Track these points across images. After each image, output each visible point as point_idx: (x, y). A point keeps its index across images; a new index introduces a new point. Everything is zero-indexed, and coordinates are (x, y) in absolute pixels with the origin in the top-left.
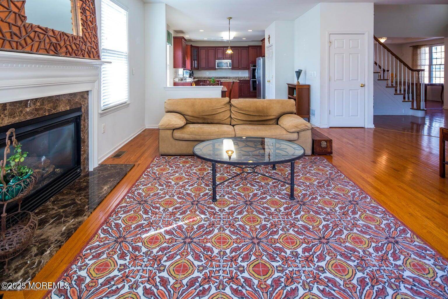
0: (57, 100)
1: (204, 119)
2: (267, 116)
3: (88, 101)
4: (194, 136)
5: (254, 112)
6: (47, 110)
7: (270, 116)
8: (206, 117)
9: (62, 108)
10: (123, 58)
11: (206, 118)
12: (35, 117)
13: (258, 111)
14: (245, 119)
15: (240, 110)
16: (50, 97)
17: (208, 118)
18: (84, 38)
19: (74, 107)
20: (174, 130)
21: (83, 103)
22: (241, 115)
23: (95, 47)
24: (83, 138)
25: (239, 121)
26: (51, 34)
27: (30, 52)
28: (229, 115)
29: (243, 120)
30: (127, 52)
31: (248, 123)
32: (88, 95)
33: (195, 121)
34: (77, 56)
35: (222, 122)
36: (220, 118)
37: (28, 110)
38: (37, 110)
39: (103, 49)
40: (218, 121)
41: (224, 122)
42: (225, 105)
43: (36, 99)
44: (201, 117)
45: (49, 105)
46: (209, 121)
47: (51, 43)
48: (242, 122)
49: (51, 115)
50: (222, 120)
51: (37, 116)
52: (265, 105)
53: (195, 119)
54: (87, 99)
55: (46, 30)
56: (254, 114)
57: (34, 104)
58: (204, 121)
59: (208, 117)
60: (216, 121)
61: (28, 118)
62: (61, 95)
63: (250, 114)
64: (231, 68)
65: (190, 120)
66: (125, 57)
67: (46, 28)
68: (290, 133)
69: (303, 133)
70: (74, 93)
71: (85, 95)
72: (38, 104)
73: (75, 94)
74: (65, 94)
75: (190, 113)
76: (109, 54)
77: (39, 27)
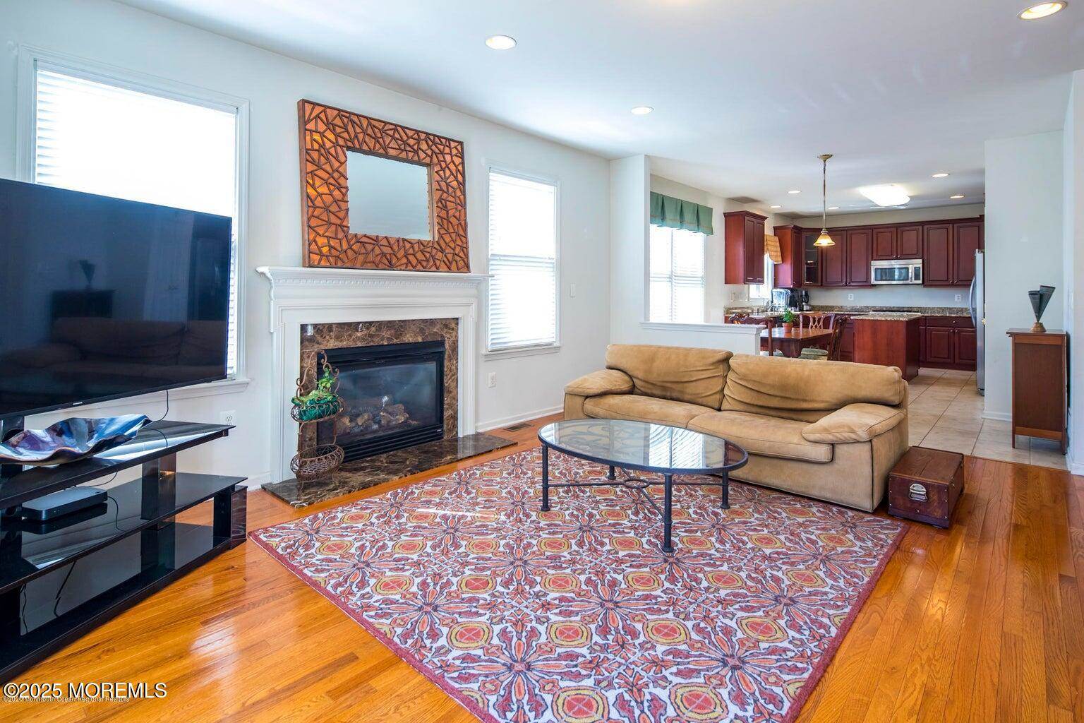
0: (402, 326)
1: (664, 388)
2: (805, 401)
3: (457, 333)
4: (613, 414)
5: (773, 386)
6: (385, 338)
7: (813, 401)
8: (669, 385)
9: (409, 338)
10: (542, 267)
11: (668, 387)
12: (368, 345)
13: (784, 387)
14: (748, 401)
15: (741, 379)
16: (389, 322)
17: (671, 388)
18: (442, 242)
19: (430, 339)
20: (587, 397)
21: (448, 336)
22: (743, 390)
23: (462, 254)
24: (446, 385)
25: (737, 403)
26: (384, 243)
27: (335, 266)
28: (719, 388)
29: (745, 403)
30: (554, 257)
31: (754, 410)
32: (457, 324)
33: (649, 391)
34: (425, 269)
35: (700, 400)
36: (698, 392)
37: (359, 334)
38: (371, 336)
39: (492, 255)
40: (692, 397)
41: (704, 401)
42: (713, 364)
43: (371, 323)
44: (659, 384)
45: (389, 332)
46: (675, 395)
47: (383, 254)
48: (741, 407)
49: (391, 345)
50: (700, 396)
51: (372, 344)
52: (806, 373)
53: (650, 386)
54: (455, 330)
55: (376, 240)
56: (771, 392)
57: (368, 329)
58: (664, 393)
59: (674, 386)
60: (687, 397)
61: (359, 344)
62: (409, 321)
63: (762, 390)
64: (920, 282)
65: (640, 388)
66: (551, 265)
67: (377, 237)
68: (809, 443)
69: (845, 447)
70: (431, 319)
71: (451, 325)
72: (373, 329)
73: (432, 322)
74: (414, 320)
75: (641, 375)
76: (506, 263)
77: (365, 236)
